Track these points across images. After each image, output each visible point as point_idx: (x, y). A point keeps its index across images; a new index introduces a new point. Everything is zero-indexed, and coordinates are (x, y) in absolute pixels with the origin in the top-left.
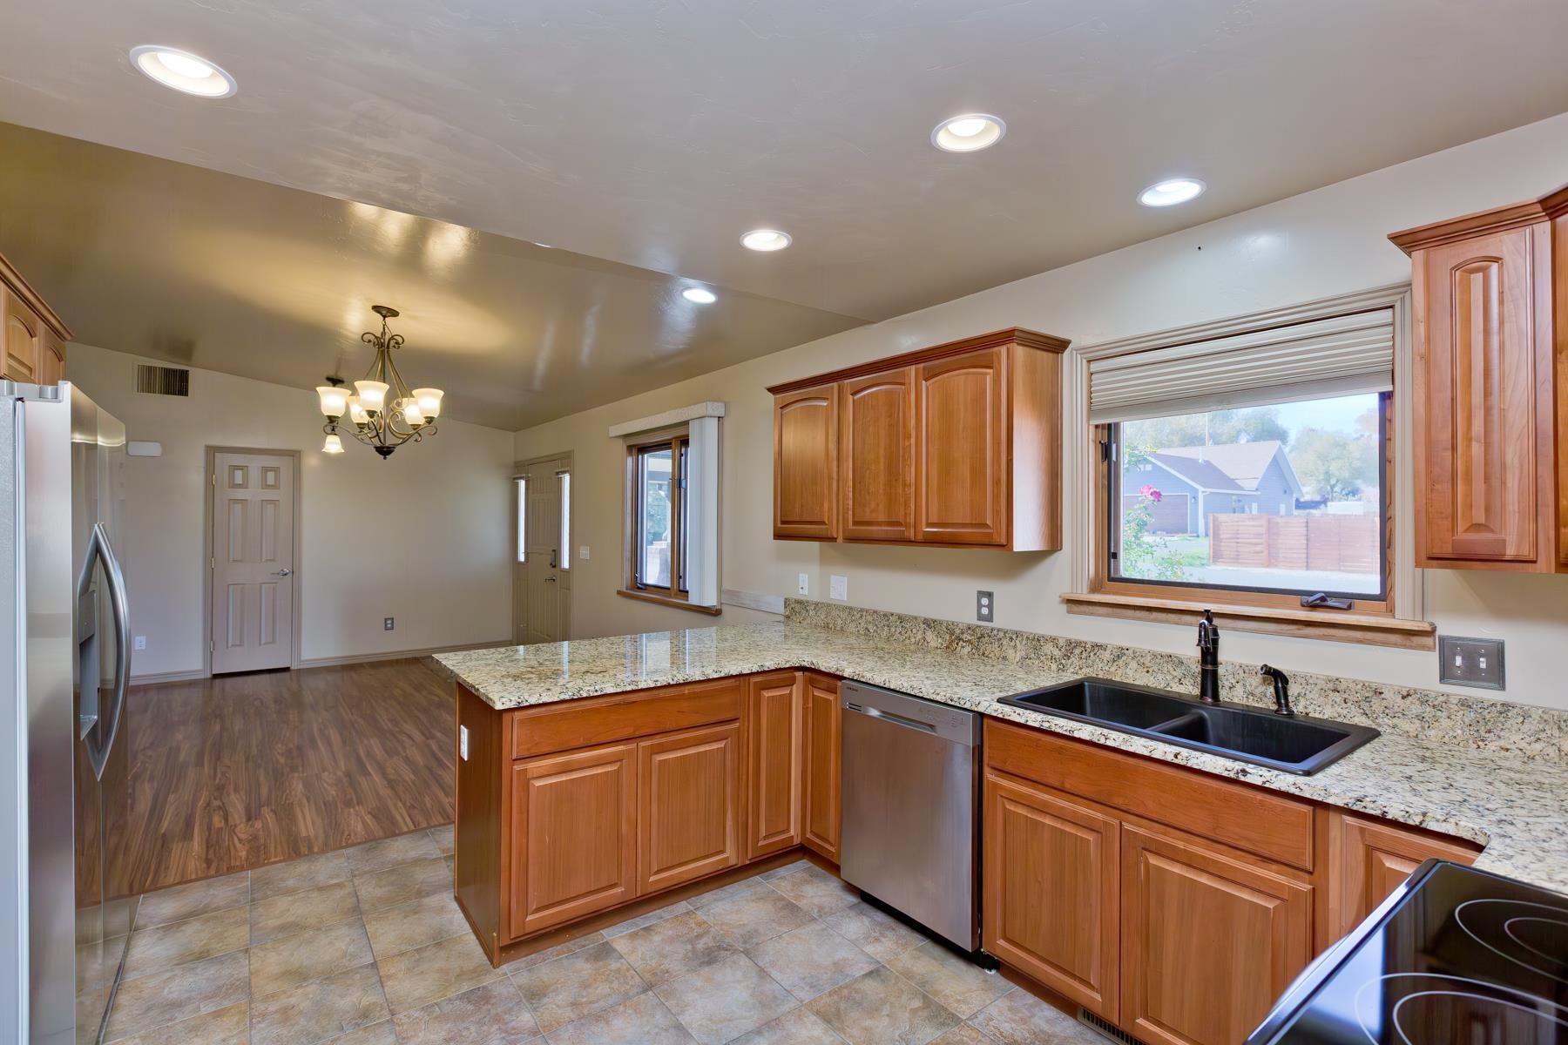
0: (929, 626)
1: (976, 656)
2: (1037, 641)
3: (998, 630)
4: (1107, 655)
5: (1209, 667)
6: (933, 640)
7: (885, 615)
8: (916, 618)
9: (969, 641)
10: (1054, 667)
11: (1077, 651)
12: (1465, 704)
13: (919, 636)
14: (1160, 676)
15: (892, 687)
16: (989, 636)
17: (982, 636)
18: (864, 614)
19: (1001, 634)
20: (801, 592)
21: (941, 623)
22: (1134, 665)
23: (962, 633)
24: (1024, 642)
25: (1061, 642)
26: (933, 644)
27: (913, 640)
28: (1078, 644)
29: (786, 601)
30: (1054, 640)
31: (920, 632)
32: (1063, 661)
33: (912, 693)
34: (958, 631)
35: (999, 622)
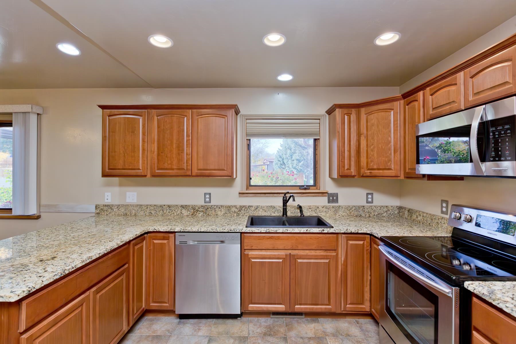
0: (183, 208)
1: (205, 216)
2: (229, 208)
3: (214, 206)
4: (253, 209)
5: (285, 207)
6: (185, 212)
7: (161, 206)
8: (177, 206)
9: (202, 211)
10: (235, 215)
11: (243, 209)
13: (179, 212)
14: (269, 212)
16: (211, 208)
17: (208, 208)
18: (149, 207)
19: (215, 207)
20: (106, 201)
21: (189, 206)
22: (261, 210)
23: (199, 208)
24: (224, 208)
25: (238, 207)
26: (185, 214)
27: (175, 214)
28: (244, 206)
29: (97, 207)
30: (235, 206)
31: (179, 211)
32: (239, 213)
34: (197, 208)
35: (213, 203)
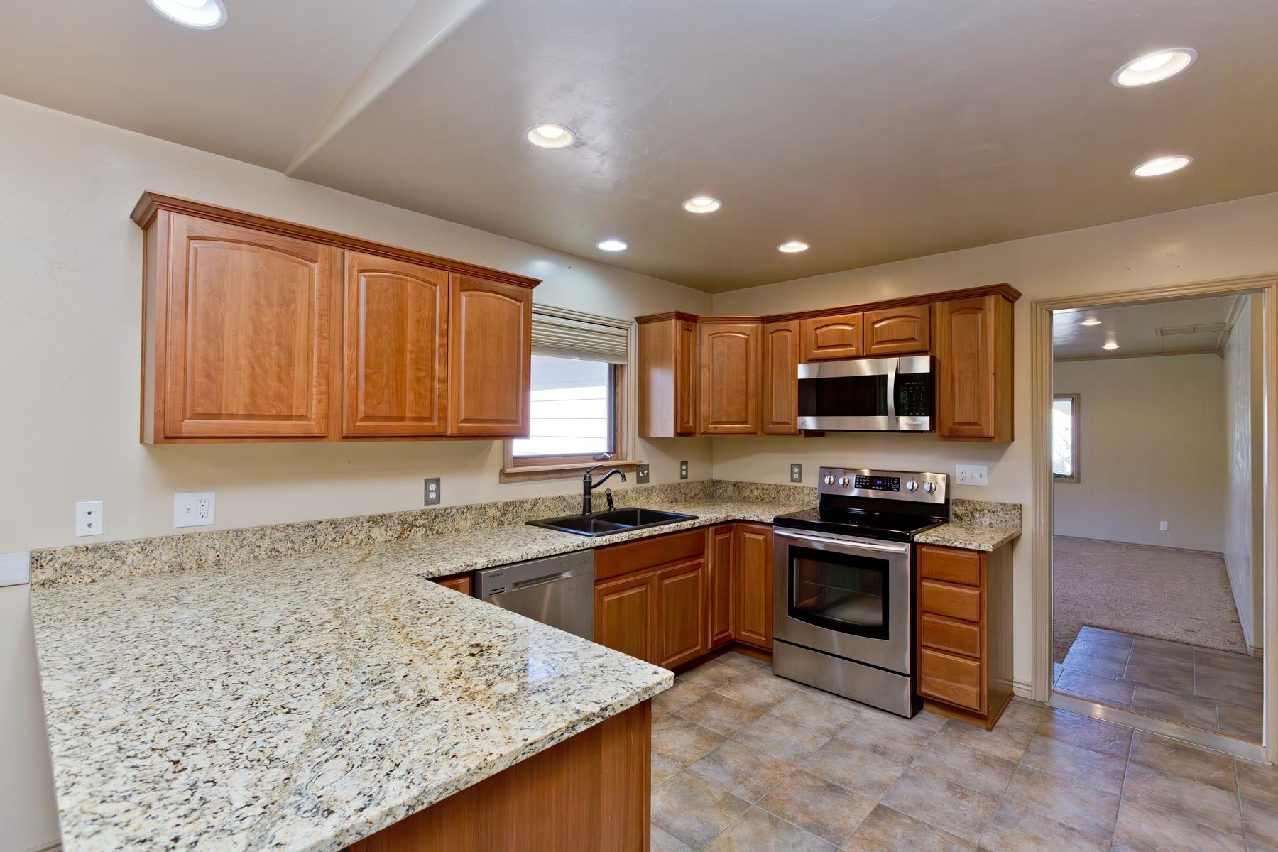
0: (375, 522)
1: (431, 536)
2: (482, 509)
3: (451, 508)
4: (528, 506)
5: (587, 497)
6: (379, 534)
7: (308, 526)
8: (358, 519)
9: (424, 525)
10: (495, 524)
11: (511, 509)
12: (645, 490)
13: (363, 536)
15: (529, 558)
16: (443, 516)
17: (436, 517)
18: (268, 532)
19: (454, 511)
20: (81, 530)
21: (391, 516)
22: (543, 507)
23: (416, 520)
24: (473, 512)
25: (501, 505)
26: (380, 539)
27: (353, 543)
28: (512, 503)
30: (495, 505)
31: (363, 532)
32: (502, 518)
33: (548, 555)
34: (410, 519)
35: (445, 502)
